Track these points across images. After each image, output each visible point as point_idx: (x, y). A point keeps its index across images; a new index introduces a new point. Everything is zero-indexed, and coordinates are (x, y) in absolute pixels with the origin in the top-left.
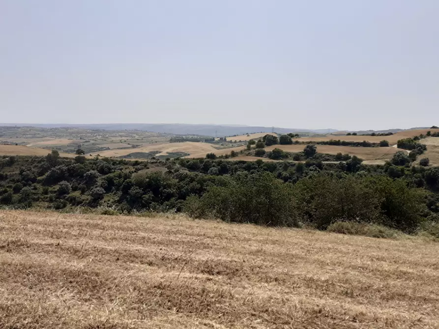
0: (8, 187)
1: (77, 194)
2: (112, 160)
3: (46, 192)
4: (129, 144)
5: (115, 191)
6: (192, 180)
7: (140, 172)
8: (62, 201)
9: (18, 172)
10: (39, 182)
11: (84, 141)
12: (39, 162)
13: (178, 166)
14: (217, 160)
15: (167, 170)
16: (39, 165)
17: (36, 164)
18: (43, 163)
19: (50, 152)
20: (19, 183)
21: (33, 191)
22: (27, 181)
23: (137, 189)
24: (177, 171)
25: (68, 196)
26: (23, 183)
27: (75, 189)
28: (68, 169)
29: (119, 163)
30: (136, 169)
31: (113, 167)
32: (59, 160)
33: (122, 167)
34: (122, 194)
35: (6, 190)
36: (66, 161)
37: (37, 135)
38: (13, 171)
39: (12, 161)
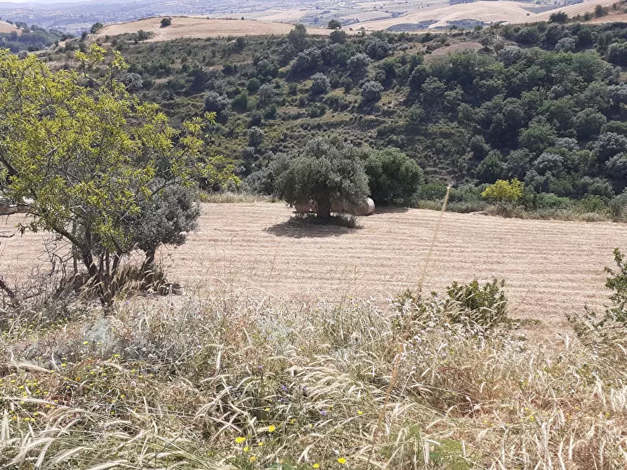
0: (239, 85)
1: (338, 93)
2: (388, 35)
3: (293, 92)
4: (386, 12)
5: (398, 86)
6: (530, 62)
7: (434, 53)
8: (318, 104)
9: (250, 61)
10: (282, 75)
11: (322, 11)
12: (279, 44)
13: (498, 38)
14: (572, 24)
15: (481, 46)
16: (280, 49)
17: (274, 48)
18: (284, 46)
19: (294, 28)
20: (255, 79)
21: (275, 91)
22: (265, 75)
23: (435, 81)
24: (499, 47)
25: (326, 96)
26: (260, 78)
27: (335, 86)
28: (322, 53)
29: (400, 40)
30: (428, 48)
31: (390, 46)
32: (307, 39)
33: (405, 45)
34: (410, 91)
35: (237, 89)
36: (318, 41)
37: (257, 8)
38: (244, 61)
39: (240, 45)
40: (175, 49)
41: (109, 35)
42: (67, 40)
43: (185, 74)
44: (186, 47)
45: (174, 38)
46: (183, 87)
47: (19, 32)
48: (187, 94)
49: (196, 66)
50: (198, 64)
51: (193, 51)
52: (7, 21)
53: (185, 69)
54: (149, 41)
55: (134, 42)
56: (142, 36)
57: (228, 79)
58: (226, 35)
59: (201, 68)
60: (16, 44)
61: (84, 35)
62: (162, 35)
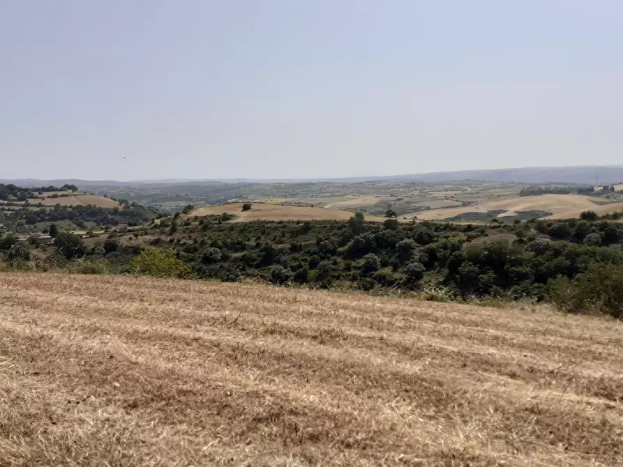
0: (303, 260)
1: (387, 271)
2: (435, 225)
4: (457, 201)
5: (438, 268)
6: (557, 253)
7: (474, 242)
8: (369, 280)
9: (314, 241)
10: (340, 254)
11: (395, 198)
12: (340, 228)
13: (533, 231)
14: (600, 222)
15: (515, 238)
16: (340, 232)
17: (335, 231)
18: (344, 229)
19: (353, 215)
20: (316, 256)
21: (333, 266)
22: (325, 253)
23: (470, 265)
24: (531, 239)
25: (376, 273)
26: (320, 256)
27: (384, 265)
28: (376, 237)
29: (444, 229)
30: (469, 237)
31: (435, 233)
32: (365, 225)
33: (448, 234)
34: (449, 274)
35: (300, 264)
36: (373, 227)
38: (309, 241)
39: (307, 227)
40: (251, 229)
41: (198, 215)
42: (162, 219)
43: (258, 250)
44: (261, 228)
45: (252, 219)
46: (254, 260)
47: (121, 208)
48: (257, 267)
49: (267, 244)
50: (269, 242)
51: (266, 231)
52: (111, 198)
53: (258, 245)
54: (230, 222)
55: (217, 222)
56: (226, 217)
57: (293, 255)
58: (296, 219)
59: (272, 246)
60: (117, 218)
61: (177, 215)
62: (242, 217)
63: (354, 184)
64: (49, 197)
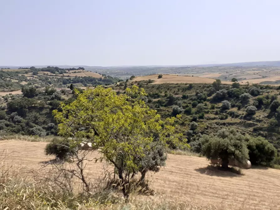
0: (189, 103)
1: (235, 110)
2: (260, 86)
4: (260, 75)
5: (264, 109)
9: (194, 94)
10: (208, 100)
11: (229, 74)
12: (208, 87)
16: (208, 89)
17: (205, 88)
18: (210, 88)
20: (195, 101)
21: (205, 107)
22: (200, 100)
25: (228, 111)
26: (198, 101)
27: (233, 106)
28: (228, 92)
31: (261, 90)
32: (221, 86)
33: (268, 91)
34: (270, 112)
35: (187, 105)
36: (226, 87)
37: (200, 72)
38: (192, 93)
39: (191, 87)
40: (162, 87)
41: (137, 81)
42: (120, 82)
43: (166, 98)
44: (168, 87)
45: (162, 83)
46: (164, 103)
47: (103, 78)
48: (165, 106)
49: (170, 95)
50: (171, 94)
51: (170, 88)
52: (99, 74)
53: (166, 95)
54: (152, 84)
55: (146, 84)
56: (150, 82)
57: (183, 101)
58: (185, 83)
59: (173, 96)
60: (101, 82)
61: (127, 80)
62: (158, 82)
63: (208, 67)
64: (72, 73)
